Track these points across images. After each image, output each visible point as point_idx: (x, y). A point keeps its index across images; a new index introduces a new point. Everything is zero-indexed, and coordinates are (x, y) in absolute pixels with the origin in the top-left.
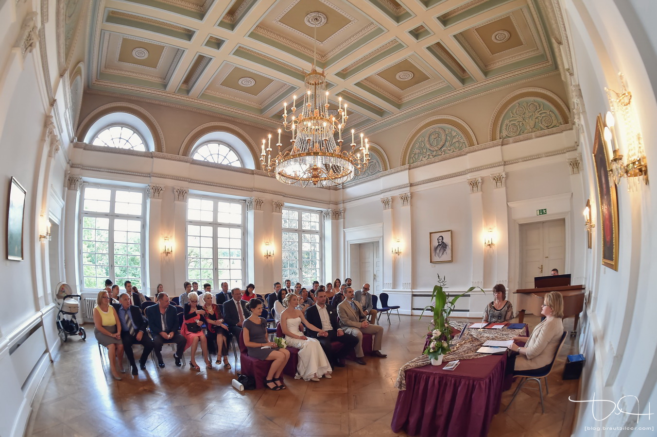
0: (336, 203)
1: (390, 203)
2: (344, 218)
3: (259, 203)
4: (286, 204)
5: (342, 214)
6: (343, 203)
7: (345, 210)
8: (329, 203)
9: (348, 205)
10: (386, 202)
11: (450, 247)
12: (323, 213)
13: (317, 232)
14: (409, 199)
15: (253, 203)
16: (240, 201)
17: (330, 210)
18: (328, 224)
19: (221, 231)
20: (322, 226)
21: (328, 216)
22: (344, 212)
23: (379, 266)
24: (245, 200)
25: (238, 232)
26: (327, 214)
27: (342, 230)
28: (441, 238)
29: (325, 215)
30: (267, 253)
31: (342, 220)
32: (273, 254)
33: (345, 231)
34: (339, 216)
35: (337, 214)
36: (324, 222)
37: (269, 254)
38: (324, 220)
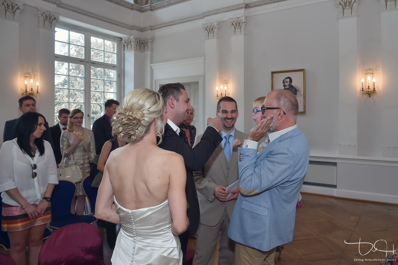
0: (142, 30)
1: (216, 30)
2: (152, 50)
4: (62, 18)
5: (149, 44)
6: (151, 30)
7: (153, 39)
8: (132, 28)
9: (158, 33)
10: (209, 30)
11: (302, 92)
12: (123, 42)
13: (112, 67)
14: (243, 25)
17: (132, 37)
18: (130, 56)
20: (121, 59)
21: (129, 46)
22: (152, 42)
23: (198, 116)
26: (128, 43)
27: (148, 65)
28: (288, 80)
29: (125, 44)
30: (26, 90)
31: (149, 53)
32: (38, 91)
33: (153, 67)
34: (144, 47)
35: (142, 45)
36: (124, 54)
37: (30, 91)
38: (124, 51)
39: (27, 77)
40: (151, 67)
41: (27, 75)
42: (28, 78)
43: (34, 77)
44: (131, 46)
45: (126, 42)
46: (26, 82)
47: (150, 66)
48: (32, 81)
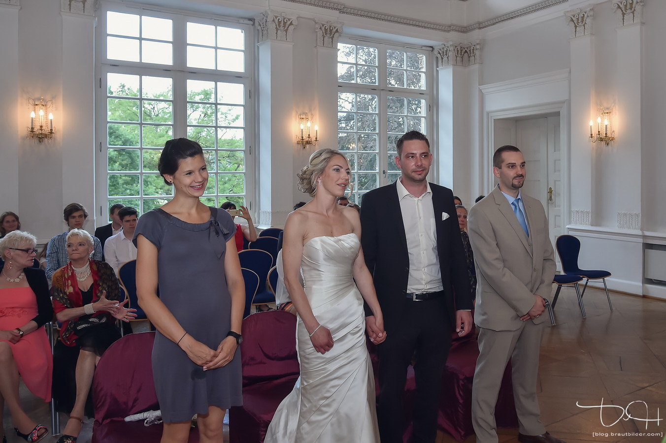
0: (464, 29)
2: (482, 62)
3: (282, 25)
4: (347, 29)
5: (477, 53)
6: (481, 27)
7: (482, 44)
8: (449, 28)
9: (490, 33)
10: (577, 20)
12: (436, 52)
13: (419, 94)
15: (269, 25)
16: (241, 21)
17: (451, 43)
18: (446, 76)
20: (433, 81)
21: (445, 58)
22: (481, 49)
23: (559, 171)
24: (252, 20)
26: (444, 53)
27: (476, 87)
29: (439, 56)
30: (302, 137)
31: (475, 67)
32: (316, 138)
33: (483, 91)
34: (469, 57)
35: (466, 54)
36: (437, 71)
37: (307, 139)
38: (437, 67)
39: (303, 119)
40: (480, 91)
41: (303, 117)
42: (304, 121)
43: (312, 118)
44: (448, 58)
45: (439, 53)
46: (302, 127)
47: (479, 88)
48: (309, 124)
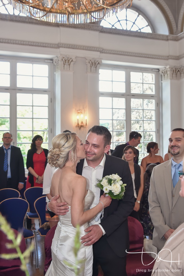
0: (177, 58)
3: (67, 61)
4: (104, 62)
8: (168, 58)
12: (160, 72)
13: (151, 97)
15: (59, 62)
16: (46, 61)
17: (169, 66)
18: (167, 85)
19: (21, 98)
20: (159, 89)
21: (166, 75)
24: (52, 60)
25: (44, 99)
26: (165, 72)
29: (162, 74)
30: (78, 123)
32: (86, 124)
34: (181, 74)
35: (179, 72)
36: (162, 83)
38: (162, 80)
42: (80, 114)
44: (167, 75)
45: (162, 72)
46: (78, 117)
48: (82, 116)
